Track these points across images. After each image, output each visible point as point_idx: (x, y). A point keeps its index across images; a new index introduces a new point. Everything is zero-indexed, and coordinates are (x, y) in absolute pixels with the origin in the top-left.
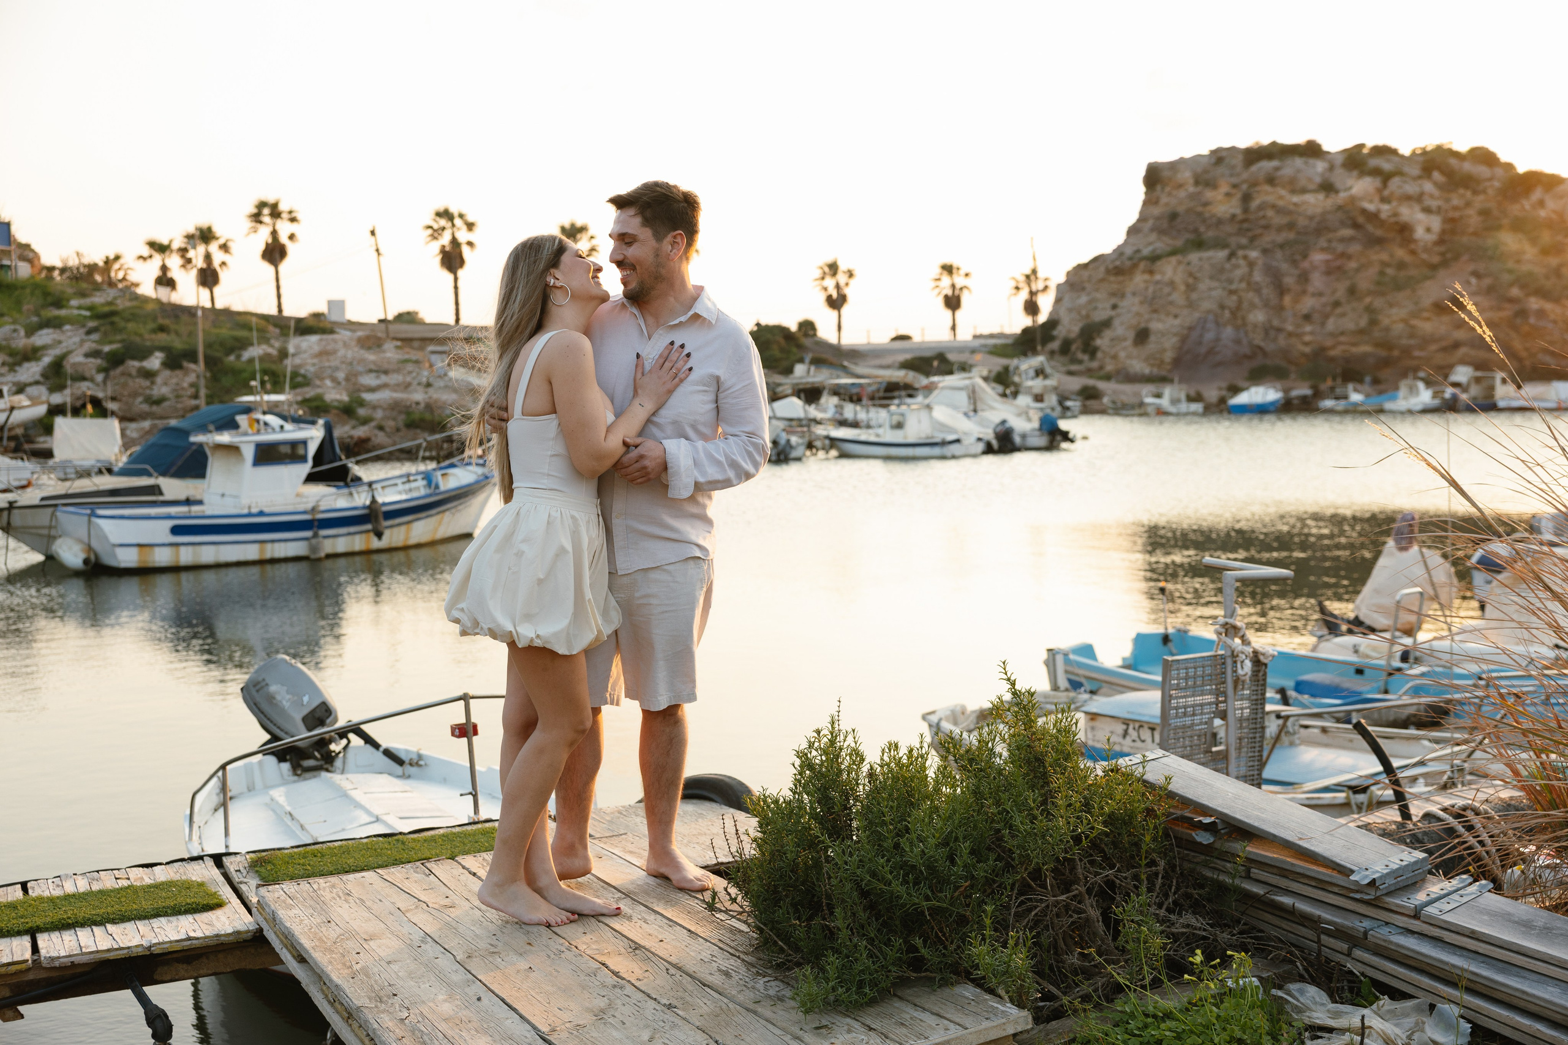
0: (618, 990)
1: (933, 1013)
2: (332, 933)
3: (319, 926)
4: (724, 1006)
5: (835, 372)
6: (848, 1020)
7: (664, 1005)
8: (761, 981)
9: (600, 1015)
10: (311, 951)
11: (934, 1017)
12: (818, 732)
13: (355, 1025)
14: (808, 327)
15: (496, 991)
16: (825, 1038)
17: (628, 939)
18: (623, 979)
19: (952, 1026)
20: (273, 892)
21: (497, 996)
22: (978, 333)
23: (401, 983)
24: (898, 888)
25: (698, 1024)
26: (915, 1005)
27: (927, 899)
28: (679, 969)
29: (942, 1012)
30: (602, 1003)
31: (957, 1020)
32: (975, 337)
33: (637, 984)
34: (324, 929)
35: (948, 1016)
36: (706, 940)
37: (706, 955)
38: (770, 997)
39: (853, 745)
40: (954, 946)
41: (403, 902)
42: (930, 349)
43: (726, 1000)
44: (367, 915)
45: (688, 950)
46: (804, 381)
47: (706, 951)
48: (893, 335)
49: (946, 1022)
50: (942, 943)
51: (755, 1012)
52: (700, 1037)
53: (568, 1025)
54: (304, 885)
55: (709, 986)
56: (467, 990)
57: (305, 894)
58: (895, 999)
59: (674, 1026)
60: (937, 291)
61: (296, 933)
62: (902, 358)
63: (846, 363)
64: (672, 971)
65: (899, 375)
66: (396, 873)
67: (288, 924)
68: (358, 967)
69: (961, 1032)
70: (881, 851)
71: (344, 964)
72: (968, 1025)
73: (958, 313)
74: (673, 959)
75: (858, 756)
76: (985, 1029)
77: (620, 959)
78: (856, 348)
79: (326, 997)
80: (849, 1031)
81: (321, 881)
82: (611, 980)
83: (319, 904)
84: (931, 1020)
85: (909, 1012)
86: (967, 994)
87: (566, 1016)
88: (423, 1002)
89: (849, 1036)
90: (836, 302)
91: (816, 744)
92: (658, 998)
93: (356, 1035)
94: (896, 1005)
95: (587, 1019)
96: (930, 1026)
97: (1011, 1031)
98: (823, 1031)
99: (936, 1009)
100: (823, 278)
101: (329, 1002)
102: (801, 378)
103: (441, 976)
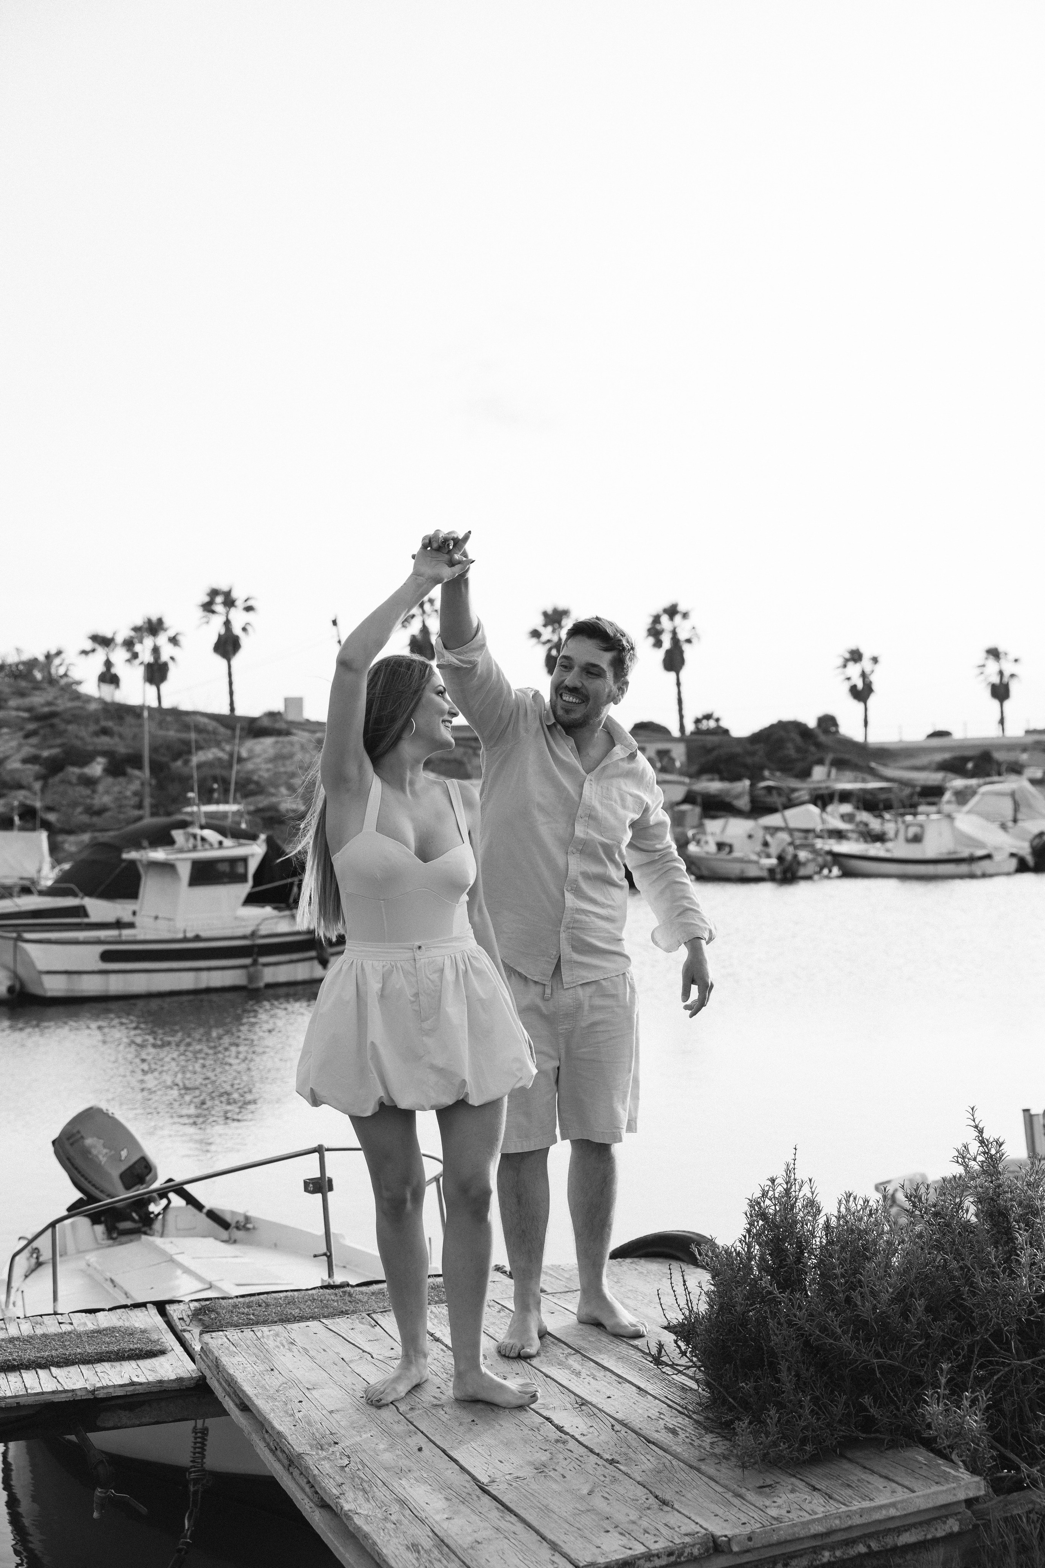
0: (560, 1445)
1: (881, 1476)
2: (273, 1381)
3: (261, 1374)
4: (668, 1464)
5: (860, 775)
6: (793, 1480)
7: (607, 1460)
8: (708, 1438)
9: (541, 1469)
10: (254, 1398)
11: (882, 1480)
12: (773, 1181)
13: (296, 1473)
14: (828, 722)
15: (438, 1443)
16: (768, 1496)
17: (575, 1394)
18: (567, 1433)
19: (899, 1489)
20: (217, 1338)
21: (438, 1447)
22: (1032, 727)
23: (343, 1432)
24: (846, 1342)
25: (639, 1479)
26: (865, 1468)
27: (878, 1355)
28: (625, 1425)
29: (891, 1475)
30: (544, 1457)
31: (907, 1483)
32: (1028, 732)
33: (581, 1439)
34: (267, 1377)
35: (897, 1479)
36: (656, 1398)
37: (654, 1413)
38: (715, 1455)
39: (809, 1195)
40: (905, 1409)
41: (348, 1352)
42: (973, 747)
43: (669, 1457)
44: (309, 1363)
45: (633, 1406)
46: (823, 785)
47: (654, 1408)
48: (930, 731)
49: (894, 1485)
50: (893, 1402)
51: (698, 1470)
52: (640, 1492)
53: (508, 1477)
54: (248, 1333)
55: (654, 1443)
56: (409, 1440)
57: (248, 1342)
58: (844, 1461)
59: (614, 1480)
60: (982, 677)
61: (239, 1380)
62: (939, 757)
63: (873, 765)
64: (618, 1427)
65: (934, 778)
66: (341, 1324)
67: (231, 1371)
68: (300, 1415)
69: (908, 1495)
70: (832, 1305)
71: (286, 1412)
72: (916, 1489)
73: (1007, 703)
74: (619, 1416)
75: (812, 1206)
76: (934, 1493)
77: (565, 1413)
78: (886, 746)
79: (268, 1445)
80: (793, 1491)
81: (265, 1329)
82: (555, 1434)
83: (263, 1353)
84: (879, 1482)
85: (857, 1474)
86: (920, 1459)
87: (506, 1468)
88: (364, 1451)
89: (791, 1496)
90: (861, 693)
91: (770, 1193)
92: (601, 1453)
93: (297, 1483)
94: (845, 1467)
95: (527, 1472)
96: (877, 1489)
97: (962, 1496)
98: (767, 1489)
99: (884, 1472)
100: (845, 666)
101: (271, 1450)
102: (819, 782)
103: (383, 1426)
